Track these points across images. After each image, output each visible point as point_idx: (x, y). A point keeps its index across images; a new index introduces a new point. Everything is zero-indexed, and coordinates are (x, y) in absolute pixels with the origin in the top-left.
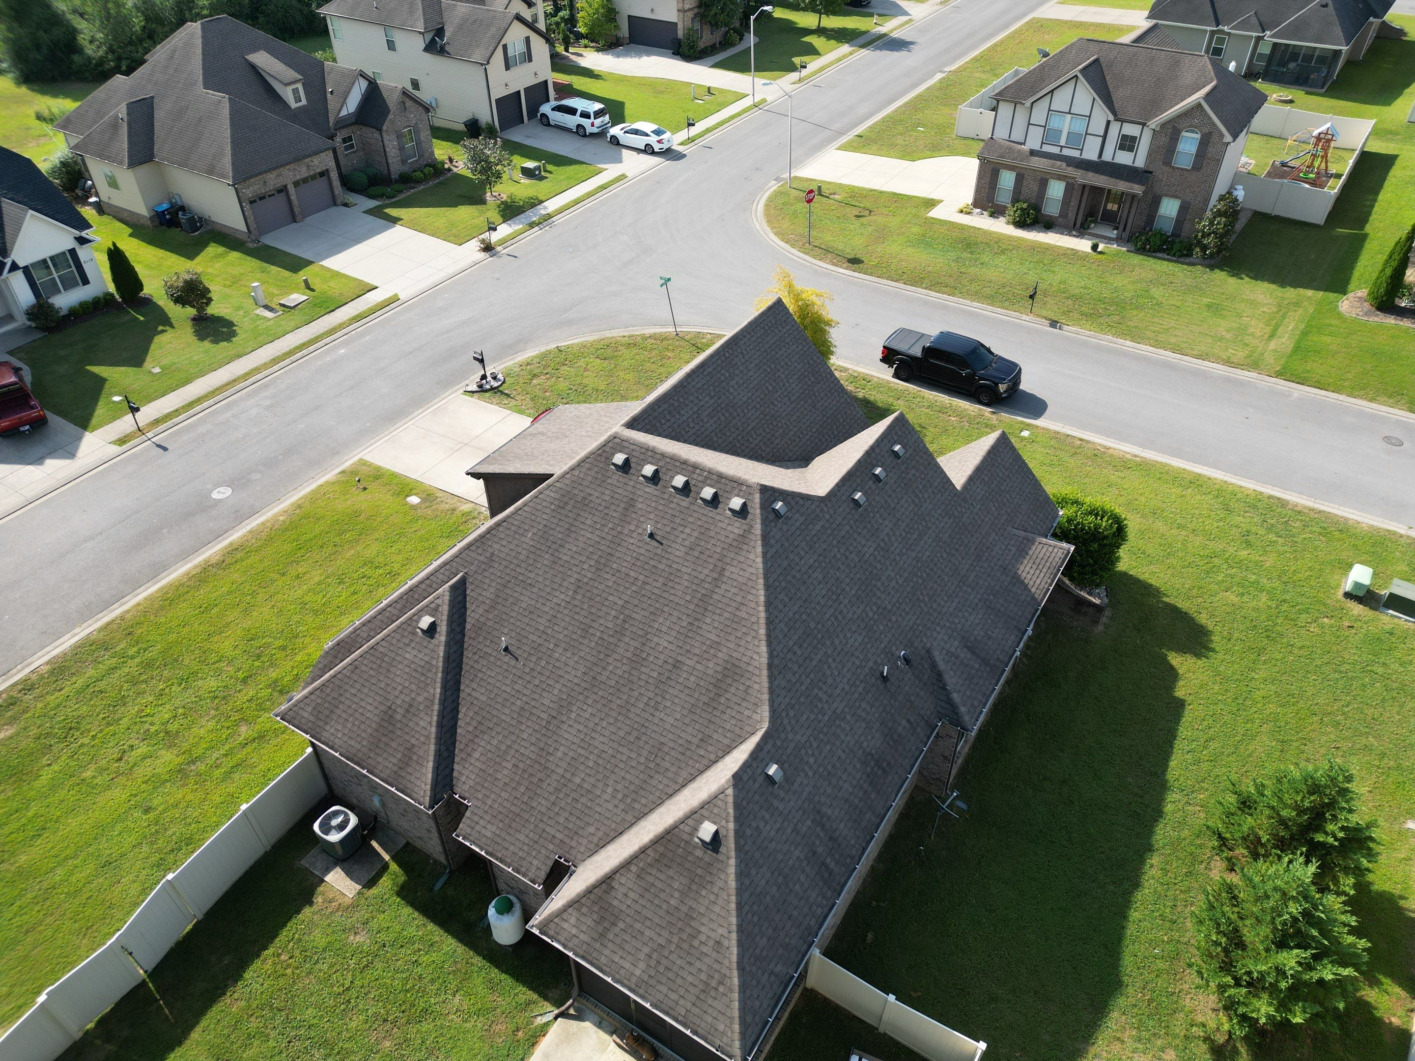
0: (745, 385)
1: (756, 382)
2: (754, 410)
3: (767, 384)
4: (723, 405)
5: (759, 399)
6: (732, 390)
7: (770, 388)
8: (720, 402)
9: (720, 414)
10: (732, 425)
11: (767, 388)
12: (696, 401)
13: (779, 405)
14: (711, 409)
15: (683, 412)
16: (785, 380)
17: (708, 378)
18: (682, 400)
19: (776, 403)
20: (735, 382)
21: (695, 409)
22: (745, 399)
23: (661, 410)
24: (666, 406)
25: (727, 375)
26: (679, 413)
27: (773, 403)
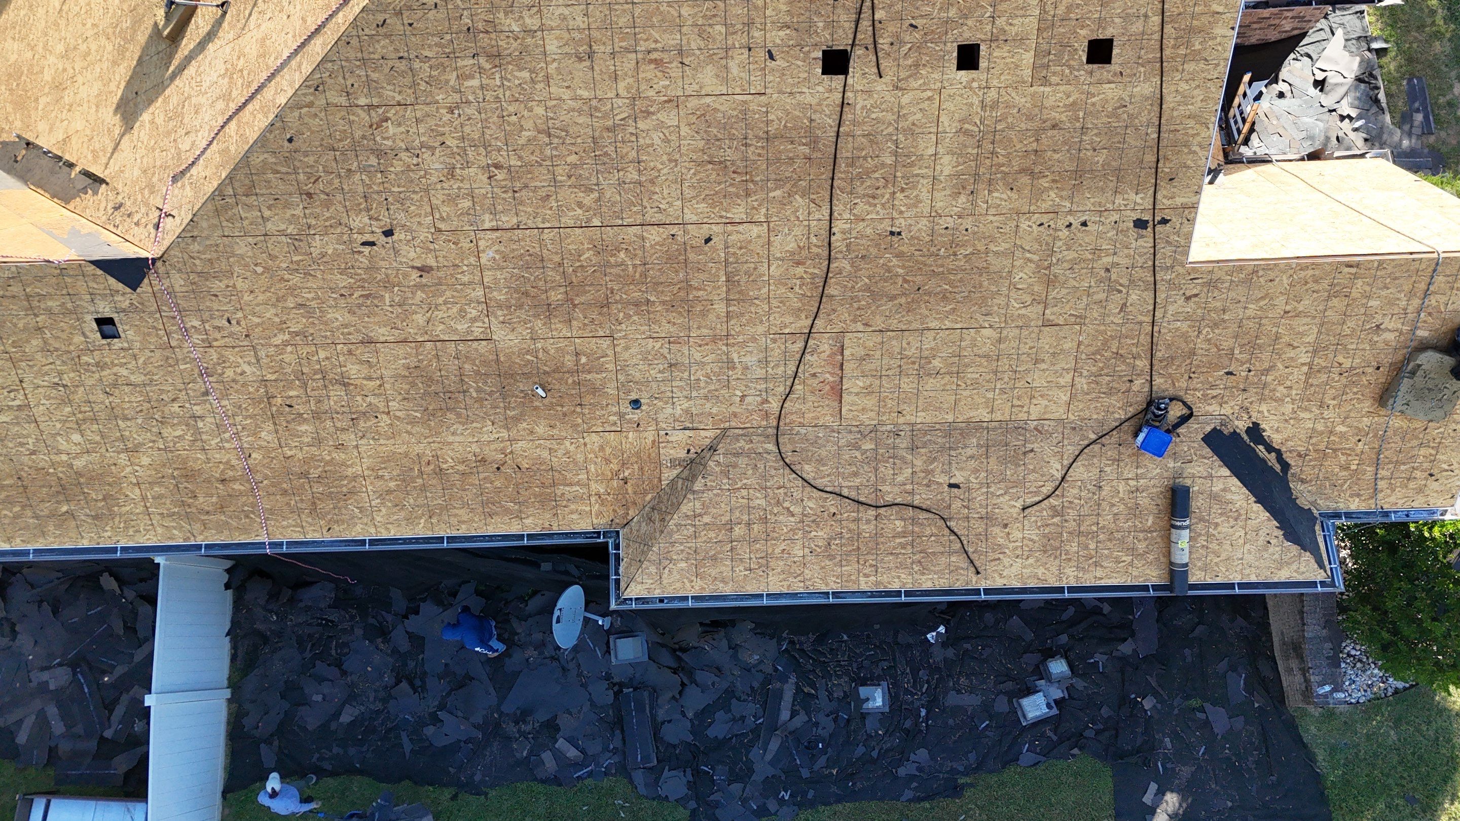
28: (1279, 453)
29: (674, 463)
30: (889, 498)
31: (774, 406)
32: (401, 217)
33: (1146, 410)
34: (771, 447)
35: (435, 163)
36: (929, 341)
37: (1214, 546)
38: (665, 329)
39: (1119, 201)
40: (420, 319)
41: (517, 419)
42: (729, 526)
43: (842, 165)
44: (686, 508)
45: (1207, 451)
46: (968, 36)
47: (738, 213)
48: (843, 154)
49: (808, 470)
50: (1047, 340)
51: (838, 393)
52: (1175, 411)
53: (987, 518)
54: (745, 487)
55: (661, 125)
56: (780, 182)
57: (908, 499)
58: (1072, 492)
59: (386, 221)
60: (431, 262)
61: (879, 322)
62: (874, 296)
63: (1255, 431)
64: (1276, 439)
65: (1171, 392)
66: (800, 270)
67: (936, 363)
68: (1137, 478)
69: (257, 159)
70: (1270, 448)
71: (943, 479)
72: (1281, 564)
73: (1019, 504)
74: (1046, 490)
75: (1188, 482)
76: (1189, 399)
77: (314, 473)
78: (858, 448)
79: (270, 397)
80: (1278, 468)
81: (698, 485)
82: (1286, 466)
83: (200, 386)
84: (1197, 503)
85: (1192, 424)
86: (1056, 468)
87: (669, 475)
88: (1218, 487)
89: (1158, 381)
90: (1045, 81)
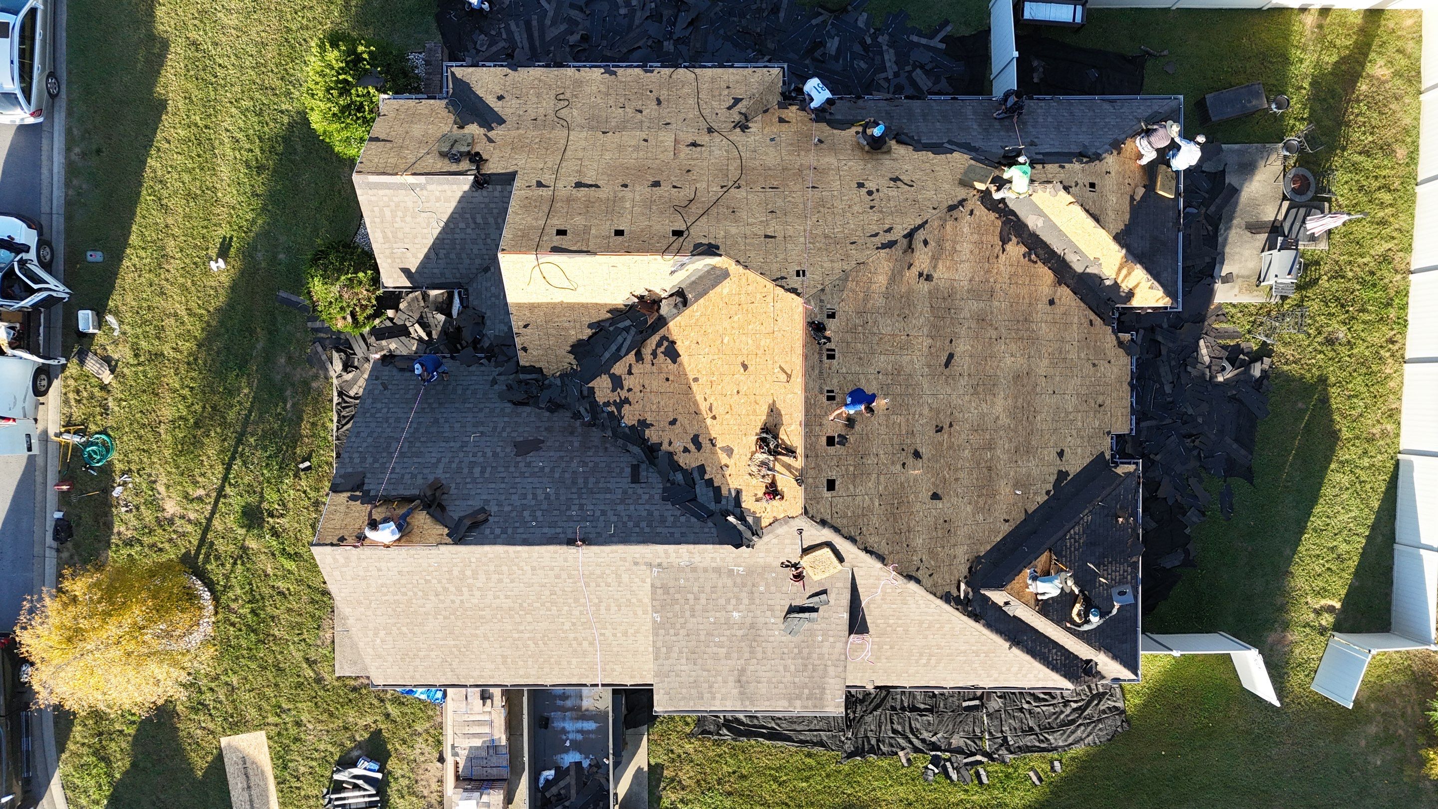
0: (511, 491)
1: (493, 486)
2: (534, 464)
3: (477, 475)
4: (574, 490)
5: (512, 469)
6: (541, 497)
7: (477, 471)
8: (575, 496)
9: (590, 486)
10: (586, 469)
11: (483, 472)
12: (610, 513)
13: (488, 450)
14: (597, 496)
15: (645, 513)
16: (441, 466)
17: (559, 524)
18: (630, 524)
19: (490, 454)
20: (524, 502)
21: (620, 508)
22: (529, 480)
23: (671, 530)
24: (659, 530)
25: (526, 514)
26: (650, 513)
27: (495, 454)
29: (756, 122)
45: (504, 117)
51: (676, 141)
53: (607, 95)
61: (657, 162)
62: (660, 169)
66: (694, 178)
67: (630, 149)
72: (471, 74)
87: (760, 118)
90: (585, 226)
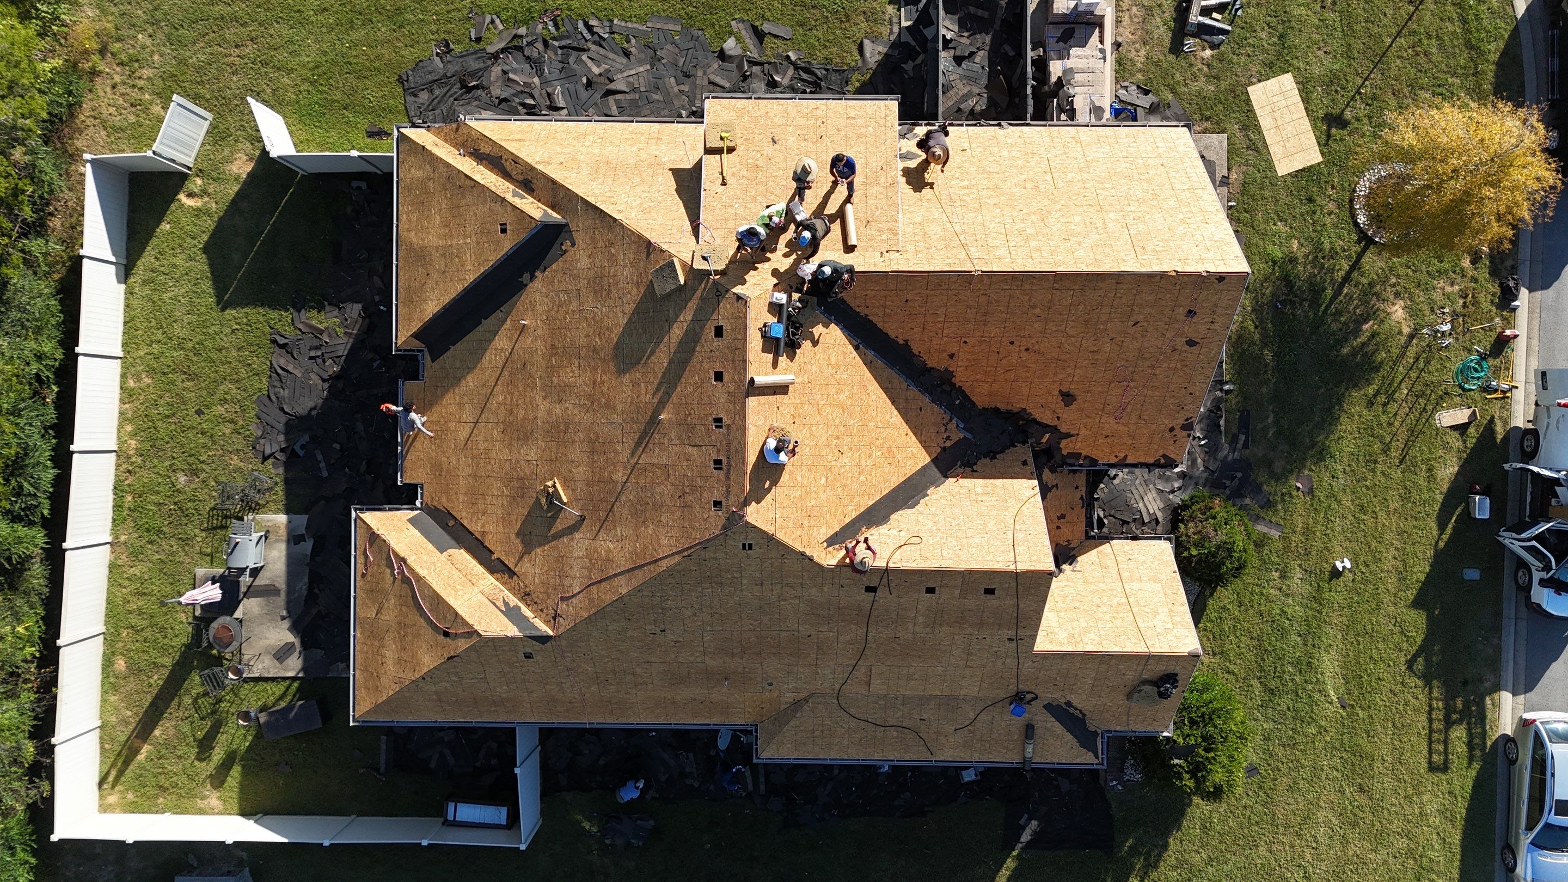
28: (1081, 711)
29: (786, 703)
30: (890, 724)
31: (837, 687)
32: (670, 626)
33: (1016, 695)
34: (835, 701)
35: (688, 613)
36: (912, 670)
37: (1046, 748)
38: (787, 661)
39: (1000, 632)
40: (673, 656)
41: (712, 687)
42: (813, 731)
43: (872, 617)
44: (792, 723)
45: (1044, 711)
46: (930, 585)
47: (825, 628)
48: (874, 613)
49: (852, 711)
50: (967, 672)
51: (868, 684)
52: (1029, 696)
53: (938, 733)
54: (822, 717)
55: (791, 604)
56: (843, 621)
57: (900, 724)
58: (978, 724)
59: (662, 627)
60: (681, 639)
61: (888, 663)
62: (887, 655)
63: (1069, 704)
64: (1079, 706)
65: (1028, 690)
66: (852, 646)
67: (916, 676)
68: (1010, 720)
69: (607, 609)
70: (1076, 709)
71: (918, 717)
72: (1077, 756)
73: (953, 728)
74: (967, 723)
75: (1034, 723)
76: (1036, 692)
77: (613, 701)
78: (876, 703)
79: (597, 678)
80: (1080, 716)
81: (799, 715)
82: (1084, 715)
83: (567, 673)
84: (1038, 731)
85: (1038, 701)
86: (972, 715)
87: (783, 707)
88: (1049, 725)
89: (1020, 686)
90: (965, 598)
